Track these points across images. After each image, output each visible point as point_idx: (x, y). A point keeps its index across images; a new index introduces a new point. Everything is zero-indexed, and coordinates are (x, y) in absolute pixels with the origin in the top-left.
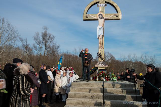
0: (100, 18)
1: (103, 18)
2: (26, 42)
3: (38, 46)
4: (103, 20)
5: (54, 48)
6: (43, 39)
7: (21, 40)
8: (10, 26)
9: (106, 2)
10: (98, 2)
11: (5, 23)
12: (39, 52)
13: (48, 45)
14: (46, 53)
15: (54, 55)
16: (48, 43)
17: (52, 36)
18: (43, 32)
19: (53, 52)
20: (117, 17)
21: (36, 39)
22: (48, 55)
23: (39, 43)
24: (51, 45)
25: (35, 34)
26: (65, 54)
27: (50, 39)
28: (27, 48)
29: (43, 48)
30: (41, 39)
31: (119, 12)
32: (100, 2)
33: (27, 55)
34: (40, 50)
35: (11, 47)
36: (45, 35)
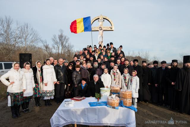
0: (100, 30)
1: (102, 30)
2: (46, 42)
3: (56, 46)
4: (102, 31)
5: (69, 48)
6: (60, 40)
7: (42, 41)
8: (33, 30)
9: (104, 18)
10: (99, 19)
11: (29, 28)
12: (57, 51)
13: (64, 44)
14: (63, 51)
15: (69, 53)
16: (65, 43)
17: (66, 38)
18: (60, 34)
19: (69, 51)
20: (111, 29)
21: (54, 40)
22: (64, 53)
23: (57, 43)
24: (67, 45)
25: (53, 36)
26: (78, 51)
27: (66, 40)
28: (47, 47)
29: (61, 48)
30: (58, 40)
31: (112, 25)
32: (100, 19)
33: (47, 53)
34: (58, 49)
35: (35, 47)
36: (61, 37)
